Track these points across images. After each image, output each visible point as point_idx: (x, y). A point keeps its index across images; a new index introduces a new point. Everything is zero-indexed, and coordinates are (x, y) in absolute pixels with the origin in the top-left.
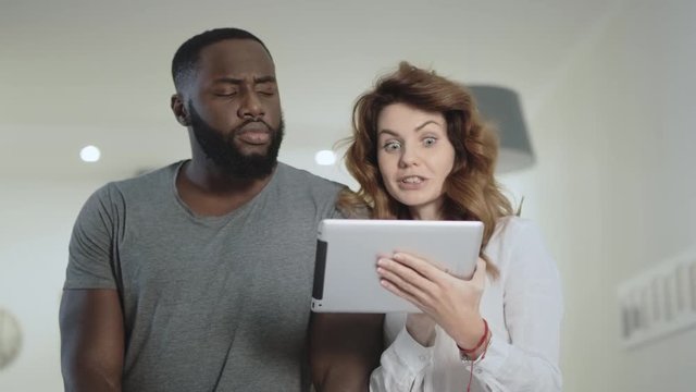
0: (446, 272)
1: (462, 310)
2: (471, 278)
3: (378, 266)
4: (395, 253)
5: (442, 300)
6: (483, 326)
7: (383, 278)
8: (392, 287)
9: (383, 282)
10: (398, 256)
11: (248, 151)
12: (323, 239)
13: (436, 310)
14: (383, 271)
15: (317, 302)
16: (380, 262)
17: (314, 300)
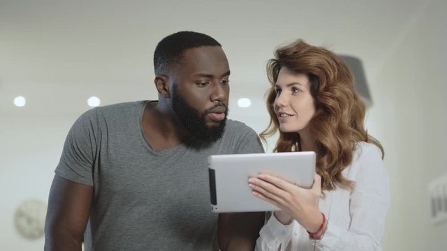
0: (295, 184)
1: (307, 209)
2: (311, 187)
3: (250, 183)
4: (260, 174)
5: (293, 203)
6: (322, 217)
7: (254, 190)
8: (260, 196)
9: (254, 193)
10: (262, 176)
11: (210, 124)
12: (212, 168)
13: (289, 209)
14: (253, 186)
15: (214, 207)
16: (250, 180)
17: (212, 205)
